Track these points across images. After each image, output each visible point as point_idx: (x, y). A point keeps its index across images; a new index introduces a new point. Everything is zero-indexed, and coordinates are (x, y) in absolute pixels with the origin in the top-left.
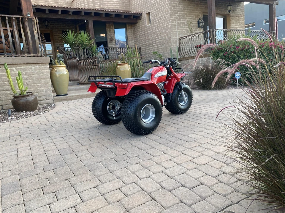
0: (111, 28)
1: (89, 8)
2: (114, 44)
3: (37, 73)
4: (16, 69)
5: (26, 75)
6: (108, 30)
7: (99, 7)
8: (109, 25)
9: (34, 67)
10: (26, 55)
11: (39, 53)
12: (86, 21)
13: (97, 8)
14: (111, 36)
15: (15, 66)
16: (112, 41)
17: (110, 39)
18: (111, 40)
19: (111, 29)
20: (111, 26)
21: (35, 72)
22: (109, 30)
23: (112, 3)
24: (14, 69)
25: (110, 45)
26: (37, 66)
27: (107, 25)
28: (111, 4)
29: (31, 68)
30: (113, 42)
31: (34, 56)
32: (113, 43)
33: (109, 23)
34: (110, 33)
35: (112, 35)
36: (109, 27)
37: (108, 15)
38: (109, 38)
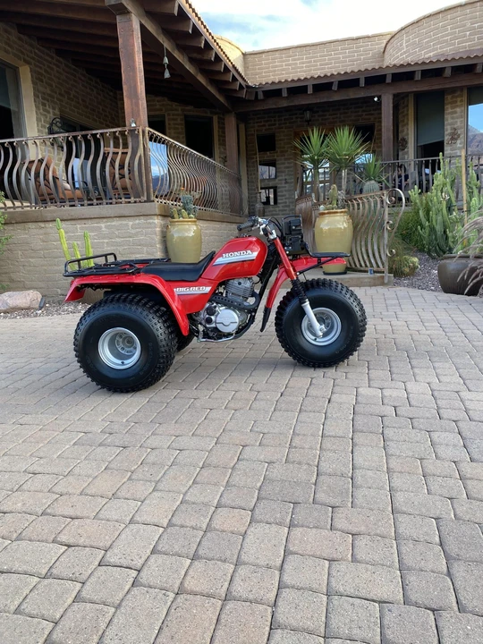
0: (459, 103)
1: (409, 59)
2: (460, 149)
3: (136, 234)
4: (106, 227)
5: (119, 237)
6: (448, 110)
7: (431, 54)
8: (453, 97)
9: (131, 223)
10: (123, 199)
11: (143, 196)
12: (376, 99)
13: (427, 56)
14: (455, 126)
15: (104, 220)
16: (456, 139)
17: (450, 134)
18: (452, 139)
19: (457, 106)
20: (459, 99)
21: (133, 231)
22: (450, 110)
23: (468, 33)
24: (103, 225)
25: (449, 152)
26: (137, 221)
27: (448, 98)
28: (465, 36)
29: (127, 225)
30: (459, 141)
31: (135, 202)
32: (459, 143)
33: (453, 91)
34: (453, 118)
35: (459, 124)
36: (451, 103)
37: (432, 72)
38: (449, 131)
